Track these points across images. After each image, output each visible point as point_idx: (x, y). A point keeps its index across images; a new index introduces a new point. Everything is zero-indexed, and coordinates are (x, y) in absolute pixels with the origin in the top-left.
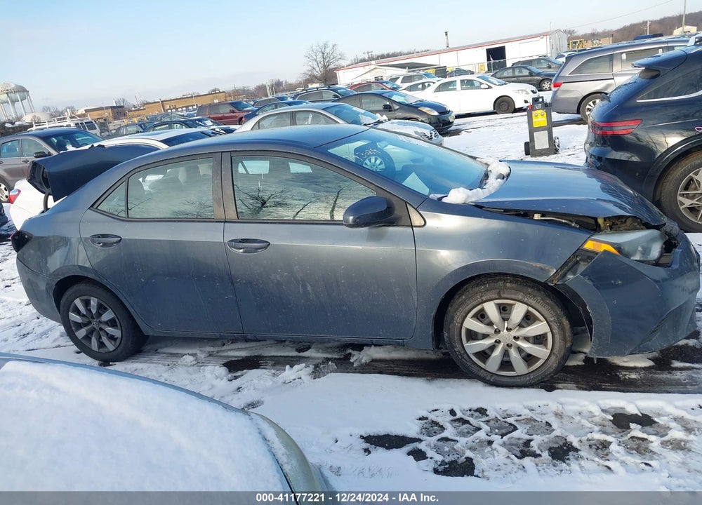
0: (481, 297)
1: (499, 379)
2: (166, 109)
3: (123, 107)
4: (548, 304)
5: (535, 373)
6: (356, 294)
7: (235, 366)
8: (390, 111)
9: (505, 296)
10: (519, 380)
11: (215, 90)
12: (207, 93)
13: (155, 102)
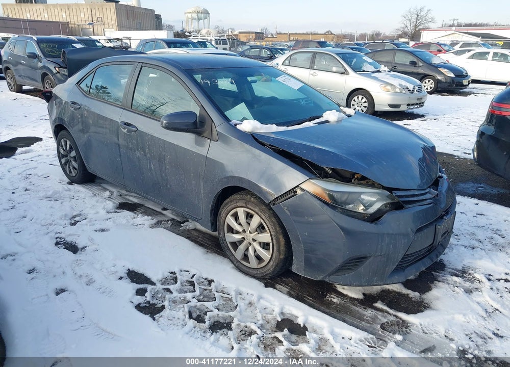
0: (236, 203)
1: (241, 266)
2: (291, 39)
3: (263, 33)
4: (272, 221)
5: (260, 270)
6: (173, 178)
7: (124, 206)
8: (415, 67)
9: (249, 206)
10: (251, 271)
11: (328, 32)
12: (324, 33)
13: (285, 34)
